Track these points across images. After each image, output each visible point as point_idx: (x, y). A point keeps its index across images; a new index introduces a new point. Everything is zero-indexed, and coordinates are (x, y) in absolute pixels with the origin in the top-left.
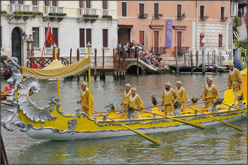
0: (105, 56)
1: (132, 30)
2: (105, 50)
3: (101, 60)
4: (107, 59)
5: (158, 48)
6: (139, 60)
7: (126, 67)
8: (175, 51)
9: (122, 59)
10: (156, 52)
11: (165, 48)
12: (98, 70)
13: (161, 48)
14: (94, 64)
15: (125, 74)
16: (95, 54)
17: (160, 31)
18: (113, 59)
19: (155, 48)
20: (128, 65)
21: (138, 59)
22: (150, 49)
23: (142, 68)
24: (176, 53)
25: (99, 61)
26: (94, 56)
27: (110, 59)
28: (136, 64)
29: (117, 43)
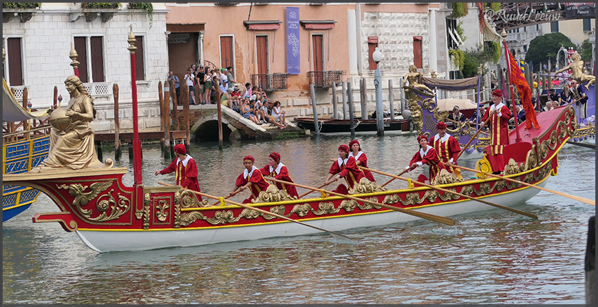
0: (138, 100)
1: (202, 36)
2: (138, 88)
3: (129, 113)
4: (143, 109)
5: (267, 77)
6: (223, 107)
7: (191, 127)
8: (310, 83)
9: (180, 108)
10: (264, 86)
11: (283, 77)
12: (123, 137)
13: (275, 75)
14: (114, 121)
15: (189, 143)
16: (115, 98)
17: (270, 36)
18: (159, 109)
19: (261, 76)
20: (196, 120)
21: (219, 106)
22: (248, 80)
23: (230, 126)
24: (313, 86)
25: (124, 115)
26: (113, 102)
27: (151, 108)
28: (216, 118)
29: (166, 70)
